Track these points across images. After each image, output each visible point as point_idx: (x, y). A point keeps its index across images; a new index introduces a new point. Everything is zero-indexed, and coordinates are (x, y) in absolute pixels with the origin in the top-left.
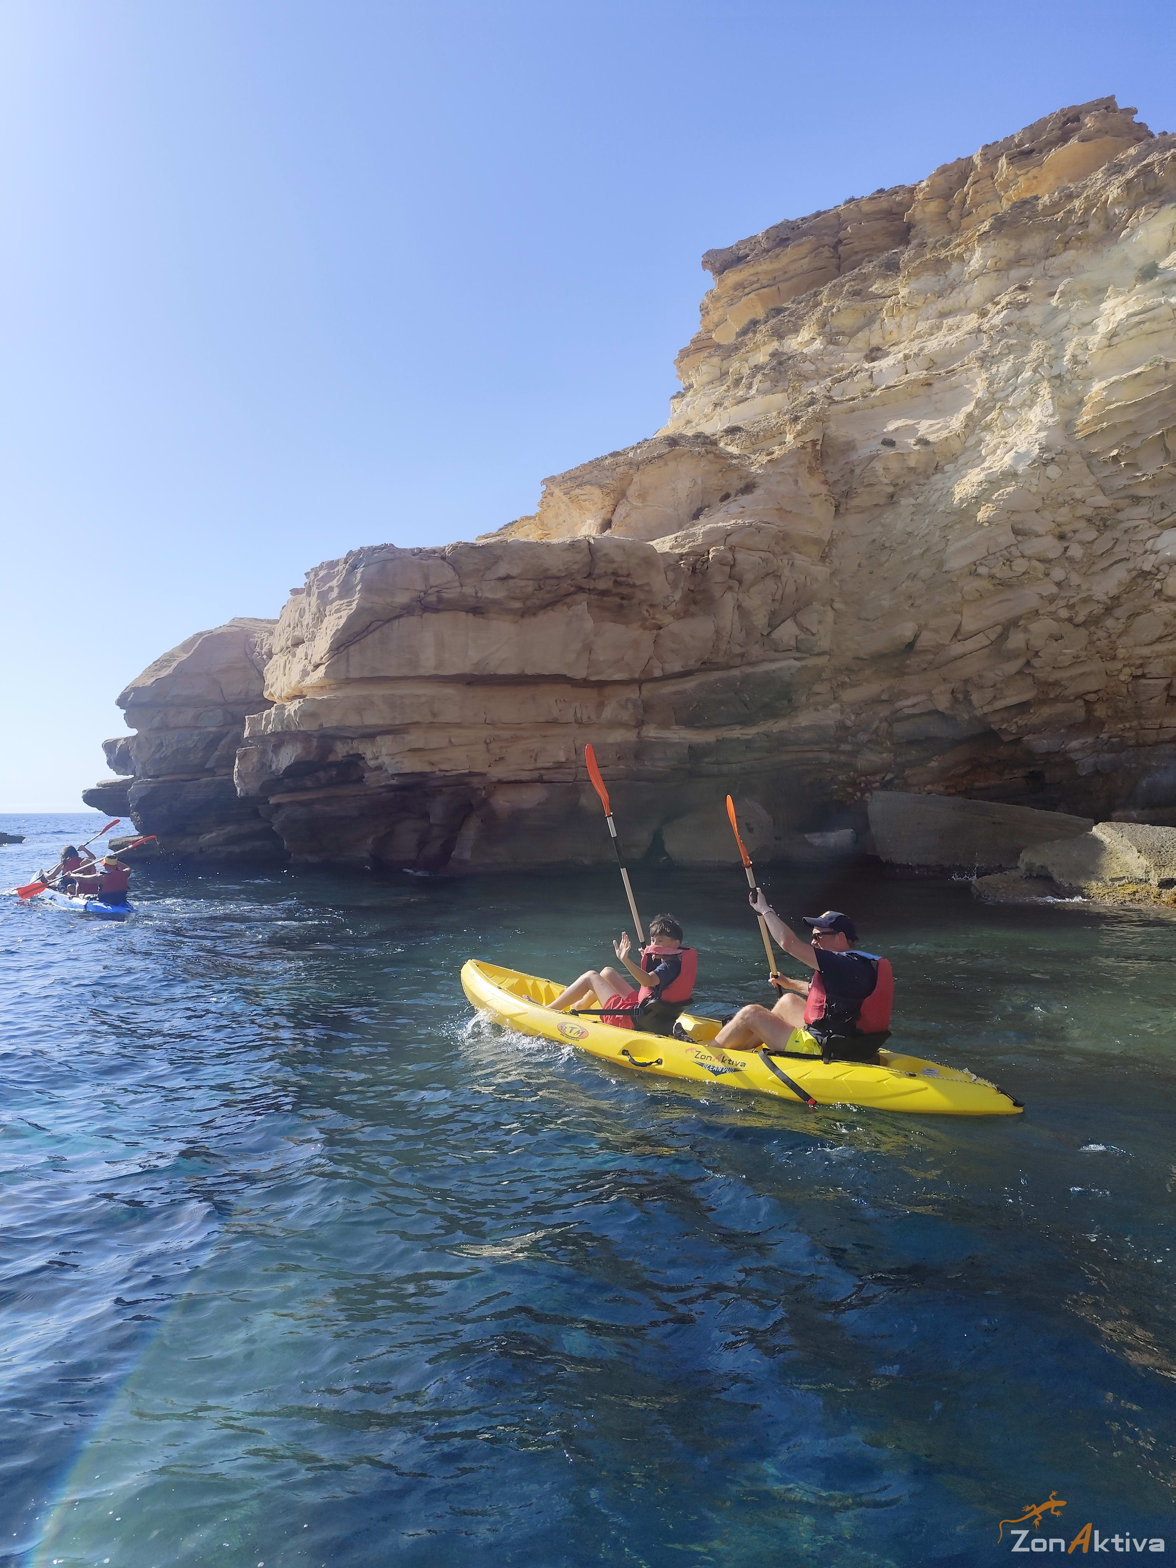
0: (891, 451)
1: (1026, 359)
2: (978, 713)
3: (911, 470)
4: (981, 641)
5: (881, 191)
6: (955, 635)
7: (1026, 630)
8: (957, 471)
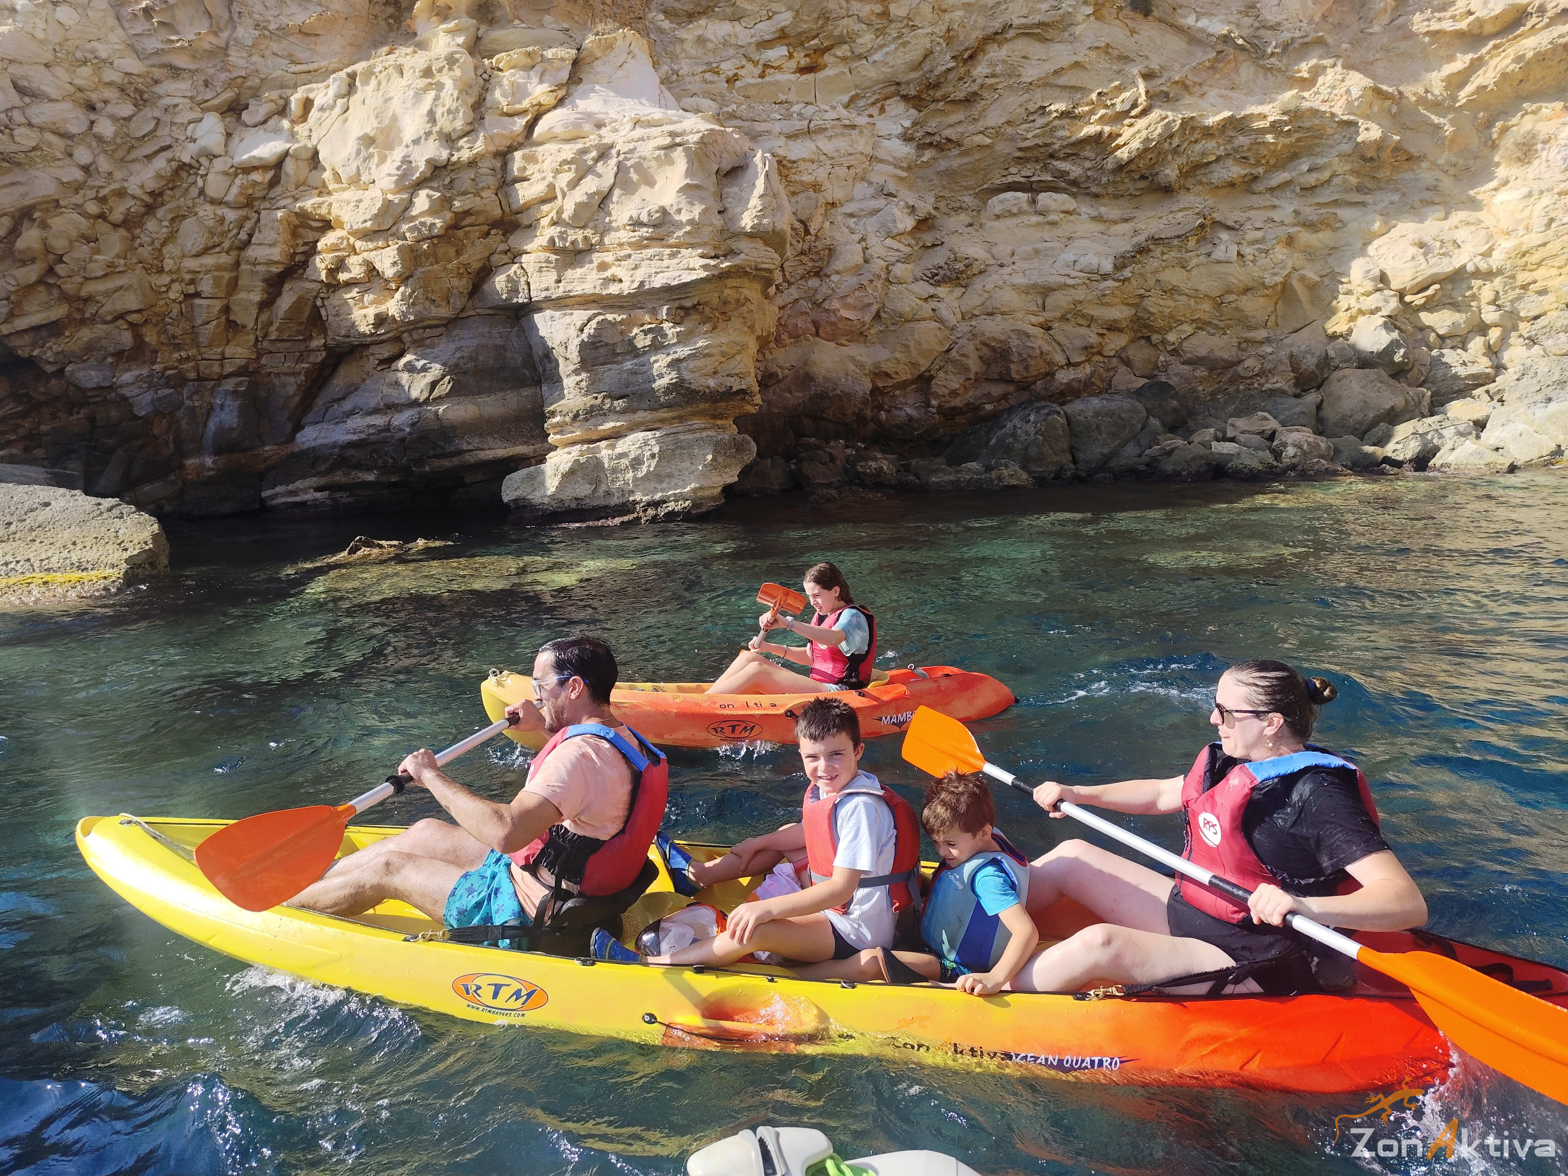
7: (44, 226)
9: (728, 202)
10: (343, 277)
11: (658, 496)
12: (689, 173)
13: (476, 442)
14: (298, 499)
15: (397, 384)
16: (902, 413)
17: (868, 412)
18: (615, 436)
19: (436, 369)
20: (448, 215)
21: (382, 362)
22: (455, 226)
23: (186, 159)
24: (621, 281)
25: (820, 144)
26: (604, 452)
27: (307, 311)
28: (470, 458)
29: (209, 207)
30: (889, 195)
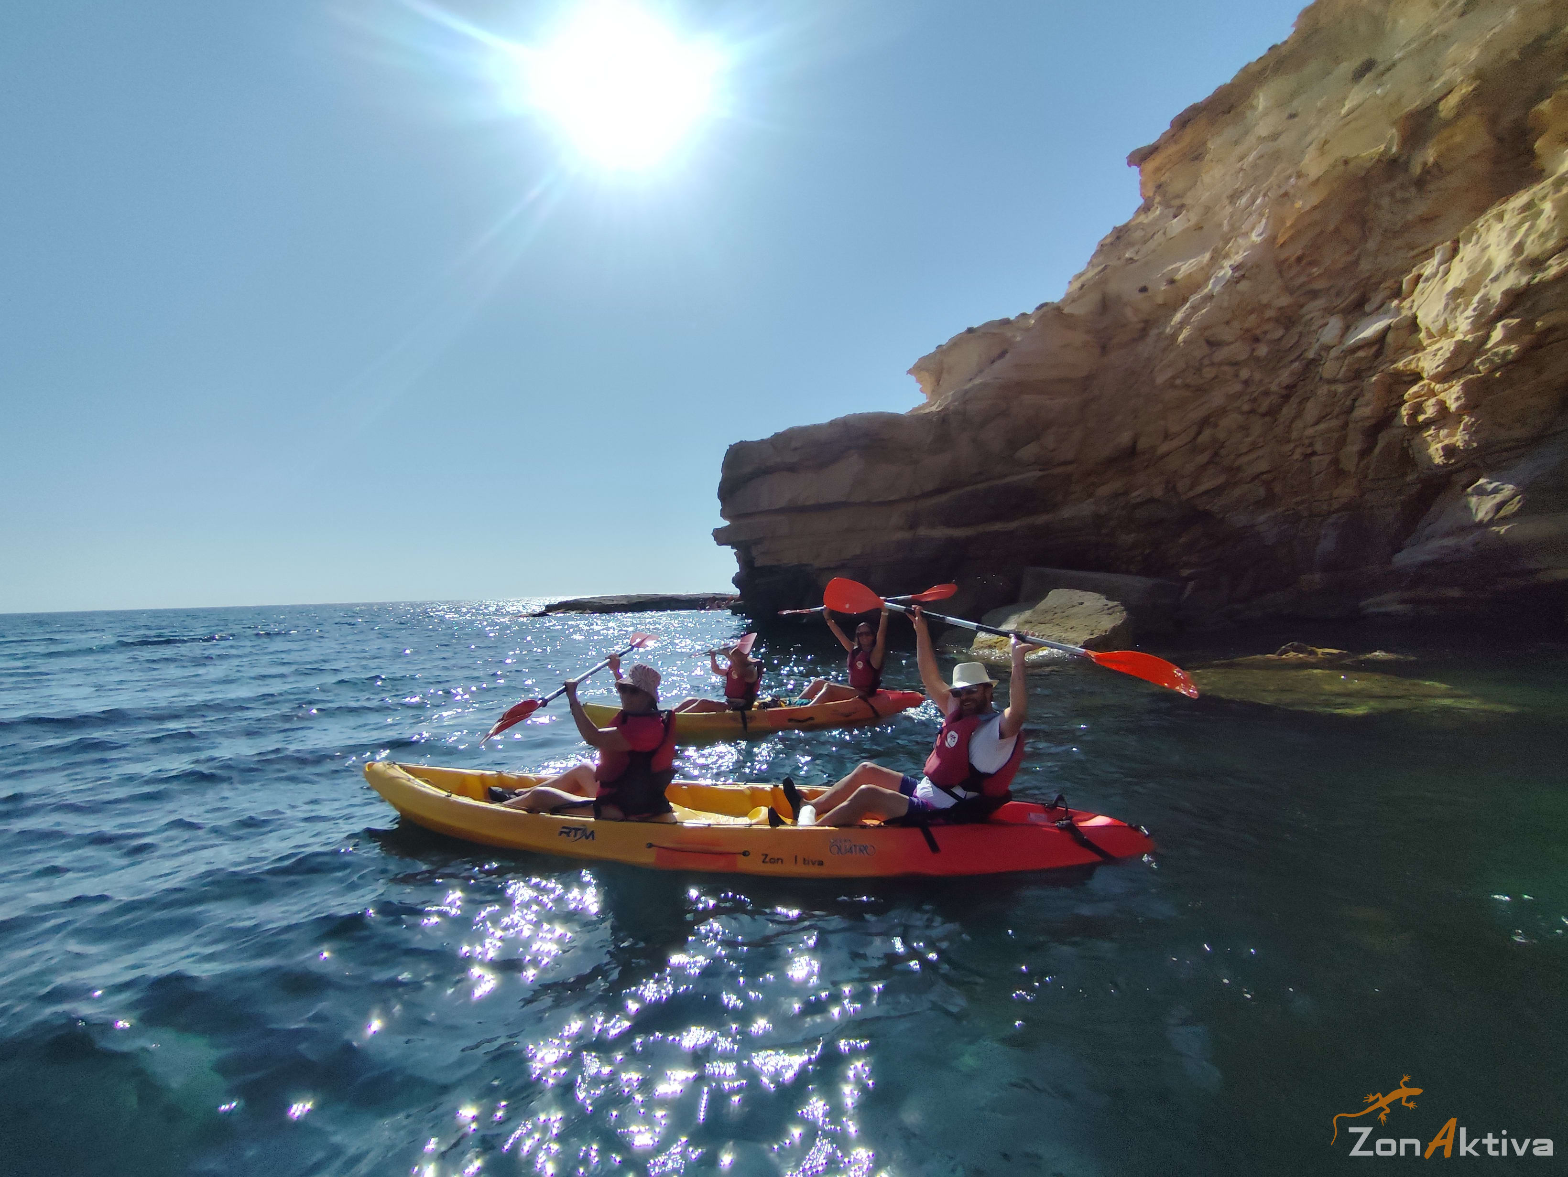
0: (1144, 296)
1: (1264, 186)
3: (1158, 306)
4: (1183, 439)
6: (1164, 437)
7: (1216, 425)
13: (1550, 561)
14: (1383, 610)
19: (1508, 490)
20: (1528, 338)
23: (1312, 356)
27: (1397, 453)
28: (1544, 578)
29: (1325, 387)
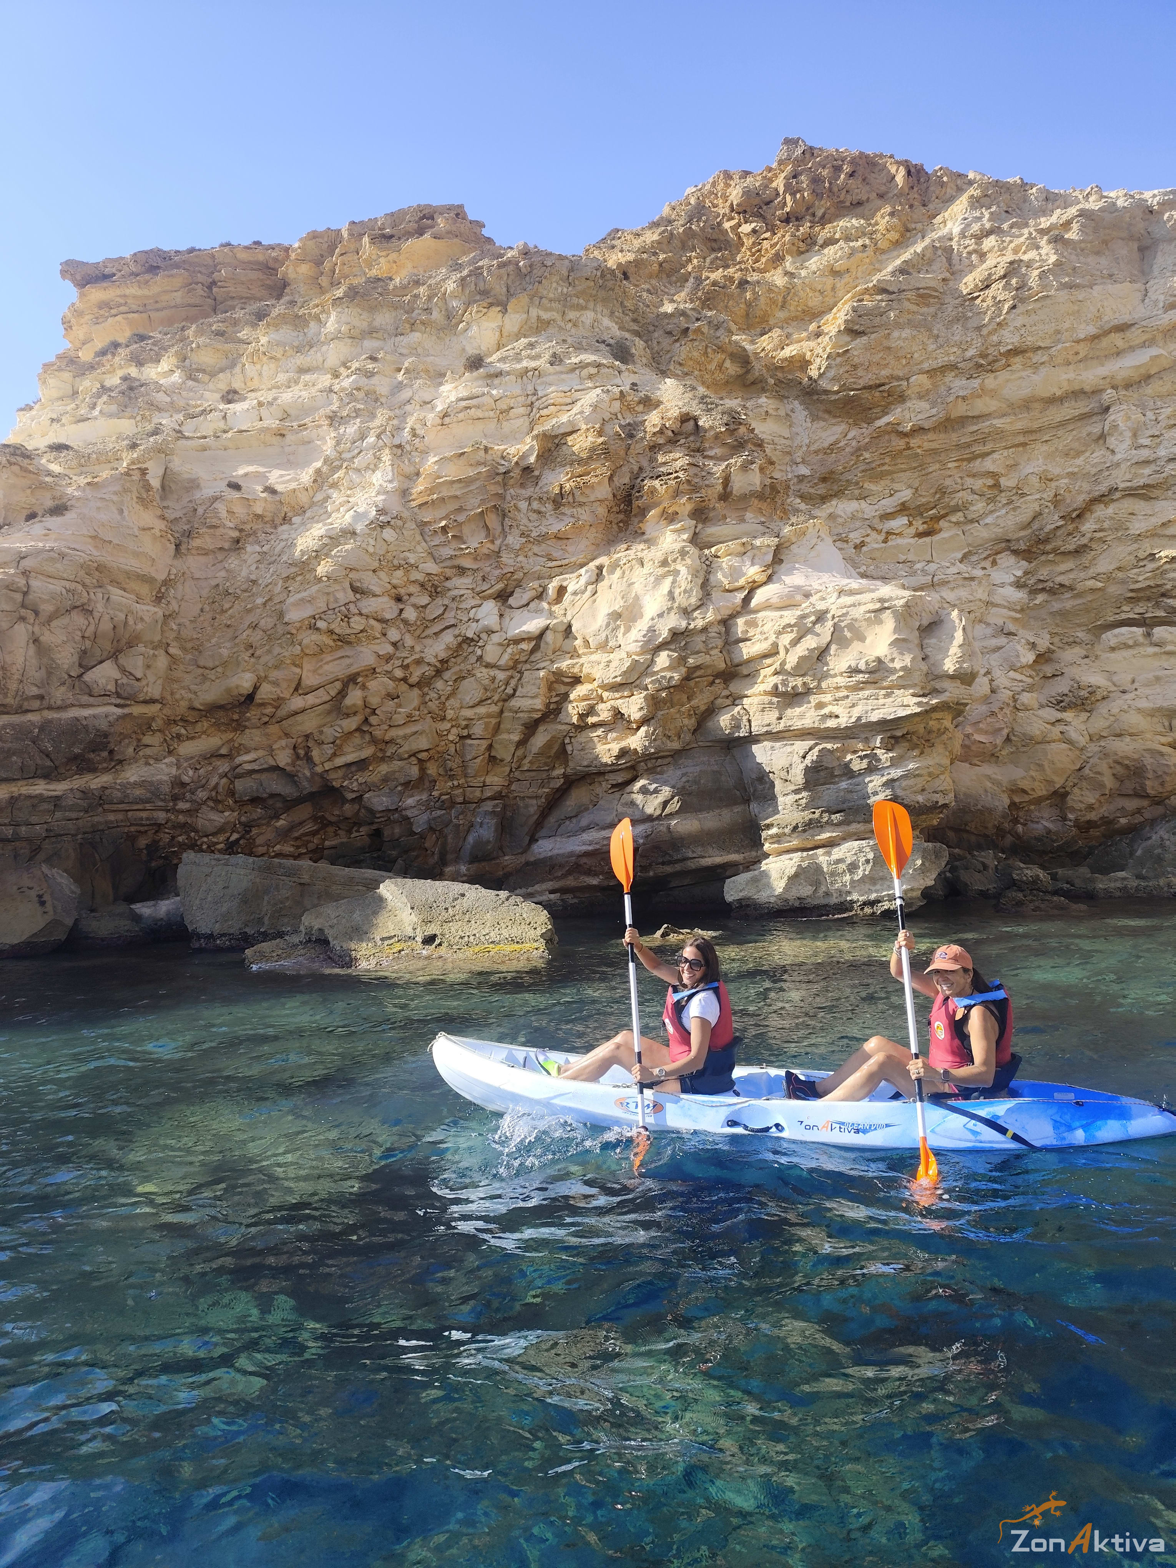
0: (236, 495)
1: (371, 425)
2: (319, 769)
3: (258, 517)
4: (322, 696)
5: (258, 243)
6: (296, 689)
7: (364, 687)
8: (303, 524)
9: (928, 651)
10: (591, 720)
11: (873, 896)
12: (895, 631)
13: (699, 851)
15: (633, 803)
16: (1040, 826)
17: (1007, 826)
18: (830, 844)
19: (666, 791)
20: (684, 670)
21: (613, 786)
22: (687, 678)
23: (470, 634)
24: (837, 717)
25: (944, 594)
26: (822, 857)
27: (556, 747)
28: (691, 865)
29: (484, 670)
30: (1010, 634)
